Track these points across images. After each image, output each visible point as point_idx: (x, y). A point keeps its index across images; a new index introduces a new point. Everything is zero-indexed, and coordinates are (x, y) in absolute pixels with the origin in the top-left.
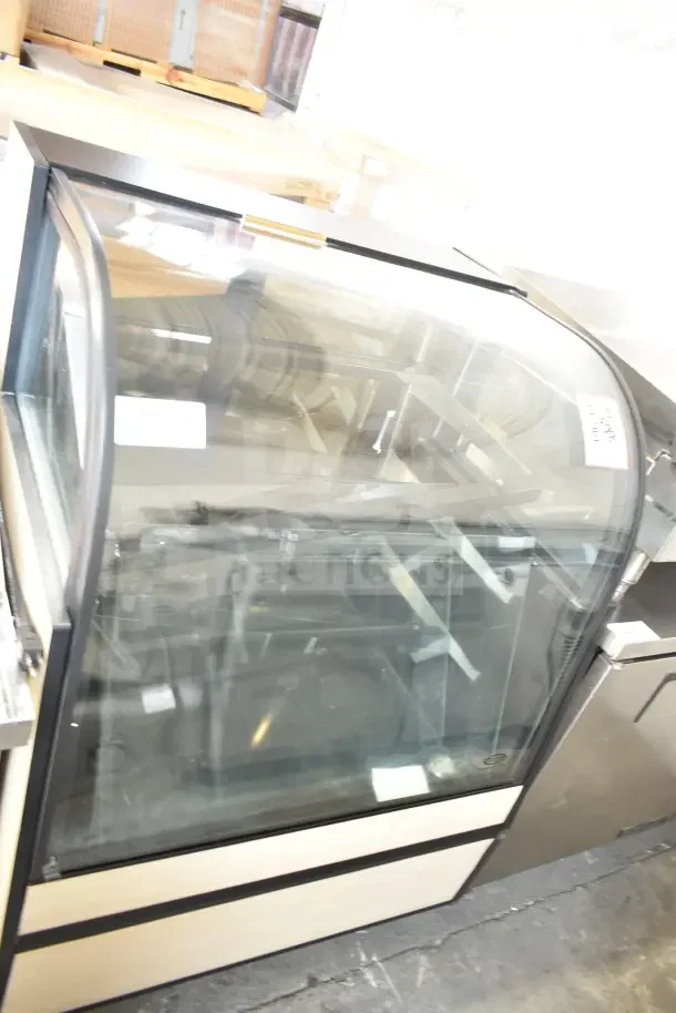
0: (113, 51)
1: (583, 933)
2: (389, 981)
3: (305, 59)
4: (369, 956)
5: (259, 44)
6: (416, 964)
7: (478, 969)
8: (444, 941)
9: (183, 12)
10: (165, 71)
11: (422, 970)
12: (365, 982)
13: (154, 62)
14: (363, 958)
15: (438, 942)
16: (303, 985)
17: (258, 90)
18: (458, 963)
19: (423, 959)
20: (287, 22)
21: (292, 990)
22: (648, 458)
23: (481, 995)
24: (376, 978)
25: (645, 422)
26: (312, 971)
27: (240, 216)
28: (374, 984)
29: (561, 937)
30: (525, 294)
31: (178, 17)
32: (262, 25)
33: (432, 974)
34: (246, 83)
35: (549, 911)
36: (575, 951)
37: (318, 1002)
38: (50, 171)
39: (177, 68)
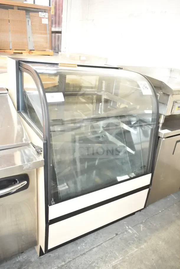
0: (15, 50)
1: (178, 213)
2: (135, 231)
3: (60, 42)
4: (128, 227)
5: (48, 41)
6: (140, 226)
7: (155, 225)
8: (145, 221)
9: (29, 37)
10: (28, 52)
11: (142, 227)
12: (129, 232)
13: (25, 50)
14: (127, 227)
15: (144, 221)
16: (115, 235)
17: (51, 51)
18: (150, 224)
19: (141, 225)
20: (53, 35)
21: (112, 237)
22: (157, 94)
23: (157, 230)
24: (131, 231)
25: (155, 87)
26: (116, 232)
27: (58, 64)
28: (131, 232)
29: (173, 215)
30: (122, 68)
31: (28, 38)
32: (48, 36)
33: (144, 228)
34: (47, 50)
35: (169, 210)
36: (177, 217)
37: (119, 238)
38: (19, 62)
39: (31, 50)
